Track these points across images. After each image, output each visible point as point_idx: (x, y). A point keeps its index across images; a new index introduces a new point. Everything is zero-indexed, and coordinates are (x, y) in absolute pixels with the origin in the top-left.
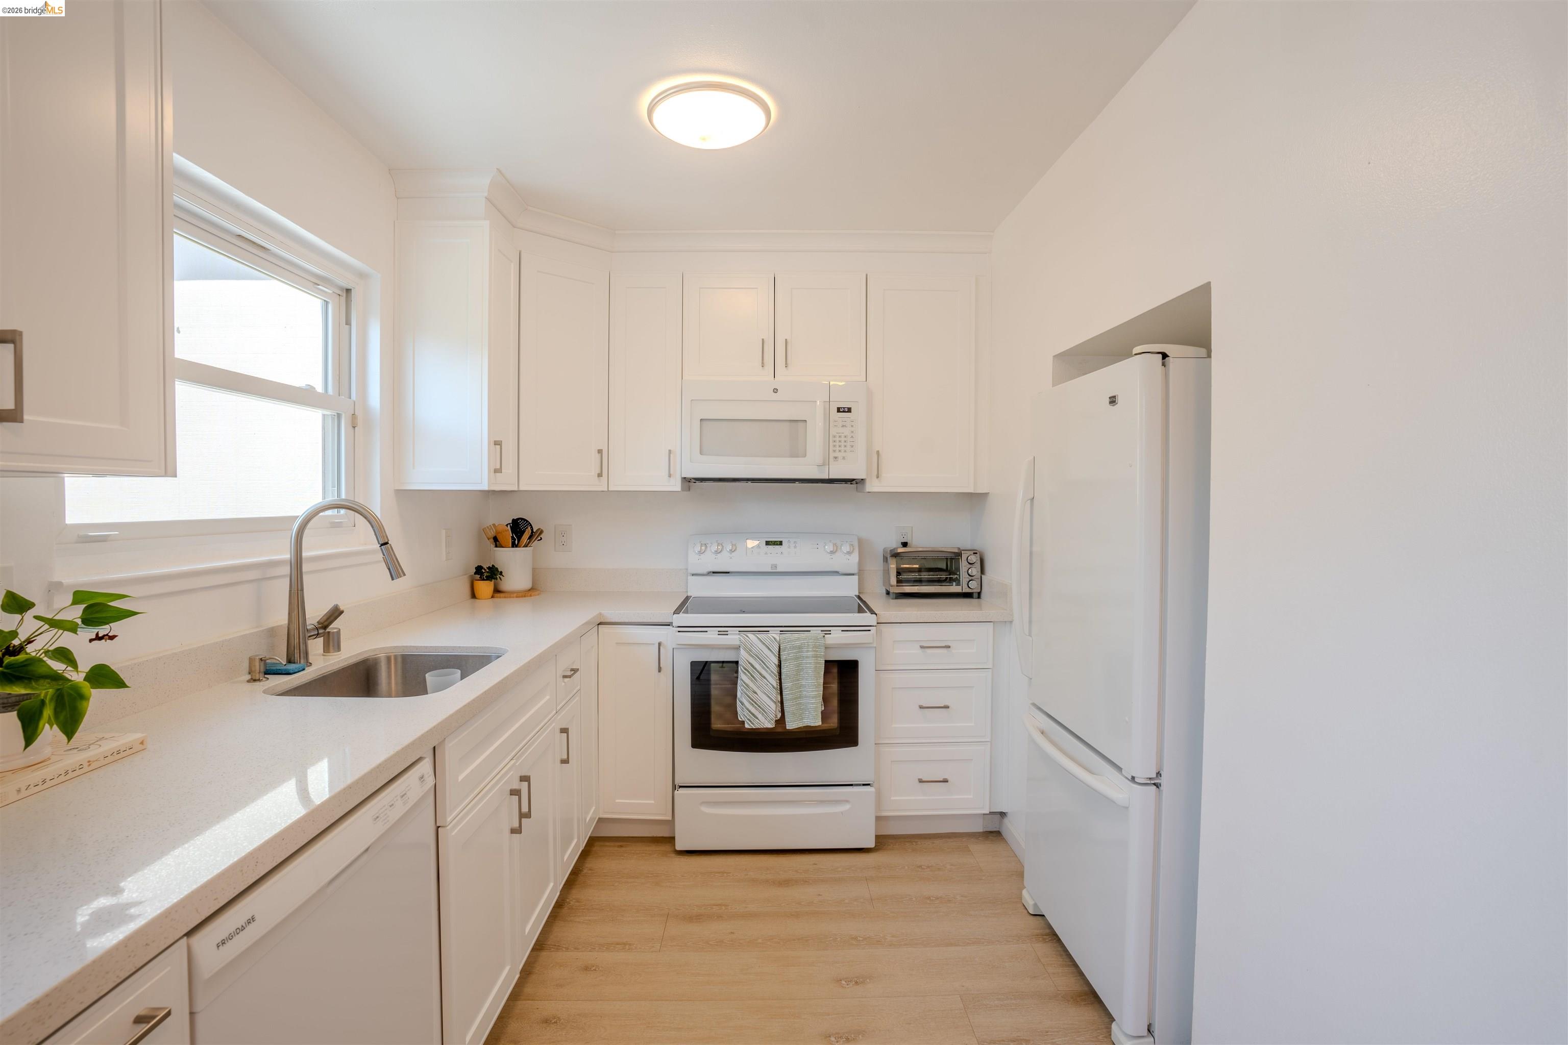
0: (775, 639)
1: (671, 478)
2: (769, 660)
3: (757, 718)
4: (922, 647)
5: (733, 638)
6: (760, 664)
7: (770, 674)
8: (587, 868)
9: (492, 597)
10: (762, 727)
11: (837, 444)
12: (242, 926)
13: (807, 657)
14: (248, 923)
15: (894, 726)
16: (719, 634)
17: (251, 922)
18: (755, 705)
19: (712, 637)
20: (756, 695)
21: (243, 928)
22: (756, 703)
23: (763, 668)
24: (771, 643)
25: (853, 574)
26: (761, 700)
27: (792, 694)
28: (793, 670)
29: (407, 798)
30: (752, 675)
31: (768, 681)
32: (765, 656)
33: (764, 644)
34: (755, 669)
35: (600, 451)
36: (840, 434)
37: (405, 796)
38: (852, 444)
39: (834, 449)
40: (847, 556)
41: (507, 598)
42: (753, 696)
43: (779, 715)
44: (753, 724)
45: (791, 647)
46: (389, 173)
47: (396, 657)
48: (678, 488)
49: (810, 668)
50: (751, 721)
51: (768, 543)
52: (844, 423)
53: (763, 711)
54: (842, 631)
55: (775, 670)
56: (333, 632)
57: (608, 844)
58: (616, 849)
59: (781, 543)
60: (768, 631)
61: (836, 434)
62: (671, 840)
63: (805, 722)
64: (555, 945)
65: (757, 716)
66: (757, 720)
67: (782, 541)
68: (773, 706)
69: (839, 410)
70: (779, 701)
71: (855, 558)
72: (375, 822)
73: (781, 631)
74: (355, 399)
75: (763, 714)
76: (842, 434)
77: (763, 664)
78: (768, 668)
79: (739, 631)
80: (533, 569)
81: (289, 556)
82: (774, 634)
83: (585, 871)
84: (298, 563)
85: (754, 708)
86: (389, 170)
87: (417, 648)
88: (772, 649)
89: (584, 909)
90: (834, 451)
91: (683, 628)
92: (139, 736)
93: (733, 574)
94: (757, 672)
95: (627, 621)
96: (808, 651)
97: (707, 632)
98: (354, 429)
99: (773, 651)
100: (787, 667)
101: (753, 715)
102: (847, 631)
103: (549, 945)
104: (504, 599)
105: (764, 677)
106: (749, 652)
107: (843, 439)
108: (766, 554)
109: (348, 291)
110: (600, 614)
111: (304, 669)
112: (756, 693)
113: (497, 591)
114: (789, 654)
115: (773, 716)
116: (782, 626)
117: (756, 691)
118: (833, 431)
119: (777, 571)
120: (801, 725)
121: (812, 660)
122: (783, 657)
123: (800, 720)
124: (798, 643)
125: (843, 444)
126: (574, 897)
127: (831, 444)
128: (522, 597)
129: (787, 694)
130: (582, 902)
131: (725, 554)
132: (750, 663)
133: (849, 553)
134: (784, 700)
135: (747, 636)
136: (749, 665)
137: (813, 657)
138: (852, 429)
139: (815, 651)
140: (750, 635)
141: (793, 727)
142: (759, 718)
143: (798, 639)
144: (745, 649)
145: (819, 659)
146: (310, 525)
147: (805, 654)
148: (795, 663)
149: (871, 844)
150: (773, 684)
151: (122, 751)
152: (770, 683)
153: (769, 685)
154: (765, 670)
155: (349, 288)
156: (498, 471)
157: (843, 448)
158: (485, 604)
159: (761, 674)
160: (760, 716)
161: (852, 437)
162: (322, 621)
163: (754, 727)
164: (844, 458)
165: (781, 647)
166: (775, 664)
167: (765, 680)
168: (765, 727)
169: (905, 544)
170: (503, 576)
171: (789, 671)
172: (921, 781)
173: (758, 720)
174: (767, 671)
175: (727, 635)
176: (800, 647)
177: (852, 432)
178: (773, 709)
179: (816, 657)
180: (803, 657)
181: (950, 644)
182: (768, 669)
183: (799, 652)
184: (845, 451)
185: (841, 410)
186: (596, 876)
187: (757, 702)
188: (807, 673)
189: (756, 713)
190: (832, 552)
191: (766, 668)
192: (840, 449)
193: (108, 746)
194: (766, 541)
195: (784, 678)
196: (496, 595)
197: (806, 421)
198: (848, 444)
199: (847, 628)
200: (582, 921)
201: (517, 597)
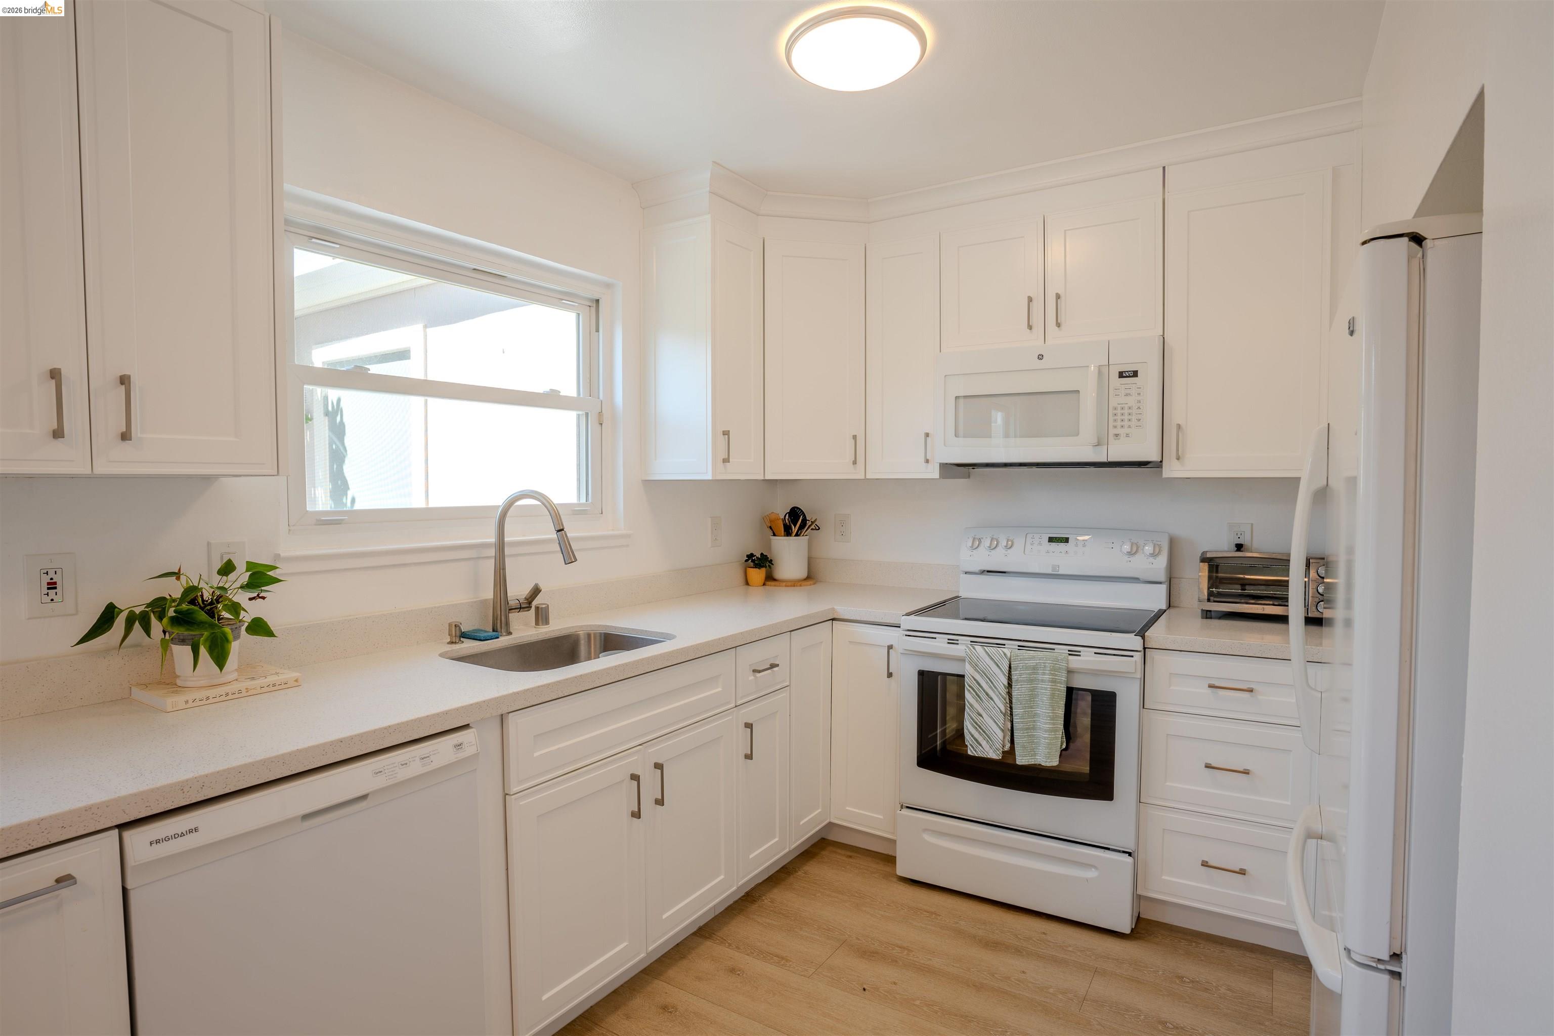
0: (1005, 654)
1: (929, 465)
2: (997, 679)
3: (981, 745)
4: (1211, 686)
5: (960, 649)
6: (987, 683)
7: (997, 696)
8: (804, 870)
9: (764, 584)
10: (985, 756)
11: (1119, 417)
12: (182, 833)
13: (1043, 681)
14: (190, 832)
15: (1168, 784)
16: (949, 643)
17: (194, 831)
18: (980, 730)
19: (940, 645)
20: (981, 718)
21: (182, 835)
22: (980, 727)
23: (991, 687)
24: (1000, 658)
25: (1160, 583)
26: (987, 725)
27: (1022, 723)
28: (1026, 695)
29: (430, 761)
30: (977, 694)
31: (995, 703)
32: (993, 674)
33: (992, 659)
34: (981, 687)
35: (855, 437)
36: (1123, 405)
37: (428, 758)
38: (1139, 417)
39: (1115, 424)
40: (1151, 559)
41: (777, 586)
42: (978, 719)
43: (1008, 746)
44: (976, 751)
45: (1024, 667)
46: (633, 187)
47: (595, 634)
48: (936, 475)
49: (1046, 695)
50: (973, 748)
51: (1051, 540)
52: (1128, 391)
53: (988, 738)
54: (1095, 653)
55: (1003, 692)
56: (542, 608)
57: (839, 851)
58: (844, 858)
59: (1066, 540)
60: (1004, 645)
61: (1117, 405)
62: (890, 860)
63: (1037, 759)
64: (722, 938)
65: (981, 743)
66: (980, 747)
67: (1068, 538)
68: (1000, 734)
69: (1121, 375)
70: (1008, 729)
71: (1162, 562)
72: (374, 775)
73: (1019, 646)
74: (602, 399)
75: (987, 742)
76: (1126, 406)
77: (990, 683)
78: (995, 687)
79: (971, 642)
80: (808, 558)
81: (494, 540)
82: (1009, 649)
83: (800, 873)
84: (501, 545)
85: (977, 733)
86: (632, 184)
87: (615, 628)
88: (1001, 666)
89: (771, 911)
90: (1115, 427)
91: (913, 633)
92: (295, 675)
93: (1011, 575)
94: (982, 691)
95: (858, 619)
96: (1044, 674)
97: (935, 638)
98: (602, 426)
99: (1002, 669)
100: (1018, 690)
101: (976, 740)
102: (1105, 654)
103: (718, 936)
104: (774, 587)
105: (991, 699)
106: (975, 667)
107: (1126, 411)
108: (1048, 552)
109: (597, 301)
110: (833, 609)
111: (498, 638)
112: (981, 715)
113: (770, 578)
114: (1021, 675)
115: (999, 746)
116: (1020, 640)
117: (982, 714)
118: (1114, 402)
119: (1059, 573)
120: (1032, 762)
121: (1048, 686)
122: (1014, 678)
123: (1031, 756)
124: (1032, 663)
125: (1126, 417)
126: (771, 896)
127: (1111, 418)
128: (791, 586)
129: (1018, 723)
130: (776, 903)
131: (1000, 549)
132: (975, 680)
133: (1154, 555)
134: (1014, 729)
135: (974, 648)
136: (975, 682)
137: (1049, 681)
138: (1139, 398)
139: (1052, 675)
140: (978, 648)
141: (1022, 762)
142: (983, 745)
143: (1033, 658)
144: (970, 663)
145: (1059, 685)
146: (509, 514)
147: (1040, 677)
148: (1029, 686)
149: (1125, 927)
150: (1001, 709)
151: (277, 685)
152: (997, 707)
153: (997, 708)
154: (993, 690)
155: (598, 298)
156: (726, 461)
157: (1126, 423)
158: (757, 592)
159: (987, 694)
160: (984, 743)
161: (1139, 408)
162: (527, 597)
163: (977, 755)
164: (1127, 435)
165: (1012, 666)
166: (1003, 684)
167: (992, 701)
168: (989, 757)
169: (1239, 547)
170: (773, 565)
171: (1021, 695)
172: (1205, 864)
173: (982, 747)
174: (994, 692)
175: (958, 644)
176: (1035, 668)
177: (1139, 402)
178: (999, 736)
179: (1054, 681)
180: (1038, 679)
181: (1252, 686)
182: (995, 690)
183: (1034, 673)
184: (1129, 427)
185: (1124, 375)
186: (806, 881)
187: (982, 726)
188: (1041, 699)
189: (980, 739)
190: (1130, 554)
191: (993, 688)
192: (1122, 423)
193: (271, 679)
194: (1049, 537)
195: (1016, 702)
196: (767, 583)
197: (1079, 391)
198: (1134, 418)
199: (1102, 651)
200: (761, 922)
201: (786, 586)
